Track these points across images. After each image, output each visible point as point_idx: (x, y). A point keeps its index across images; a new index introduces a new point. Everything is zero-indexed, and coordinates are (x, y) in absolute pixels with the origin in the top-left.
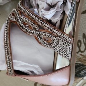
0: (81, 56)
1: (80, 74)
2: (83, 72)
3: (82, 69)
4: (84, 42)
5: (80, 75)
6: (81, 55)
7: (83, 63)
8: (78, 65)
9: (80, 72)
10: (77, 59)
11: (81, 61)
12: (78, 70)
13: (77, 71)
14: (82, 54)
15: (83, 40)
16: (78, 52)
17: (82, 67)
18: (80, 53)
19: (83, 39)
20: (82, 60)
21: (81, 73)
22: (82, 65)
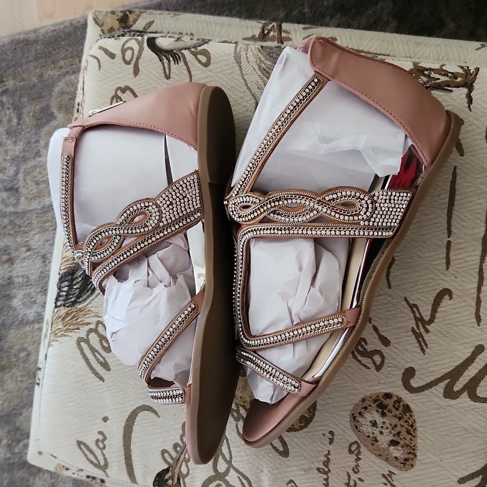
0: (87, 320)
1: (66, 283)
2: (64, 292)
3: (70, 294)
4: (100, 354)
5: (66, 281)
6: (88, 324)
7: (74, 309)
8: (81, 300)
9: (70, 287)
10: (90, 310)
11: (80, 310)
12: (75, 287)
13: (75, 285)
14: (87, 328)
15: (102, 357)
16: (97, 327)
17: (72, 299)
18: (93, 326)
19: (104, 358)
20: (80, 313)
21: (67, 286)
22: (74, 303)
